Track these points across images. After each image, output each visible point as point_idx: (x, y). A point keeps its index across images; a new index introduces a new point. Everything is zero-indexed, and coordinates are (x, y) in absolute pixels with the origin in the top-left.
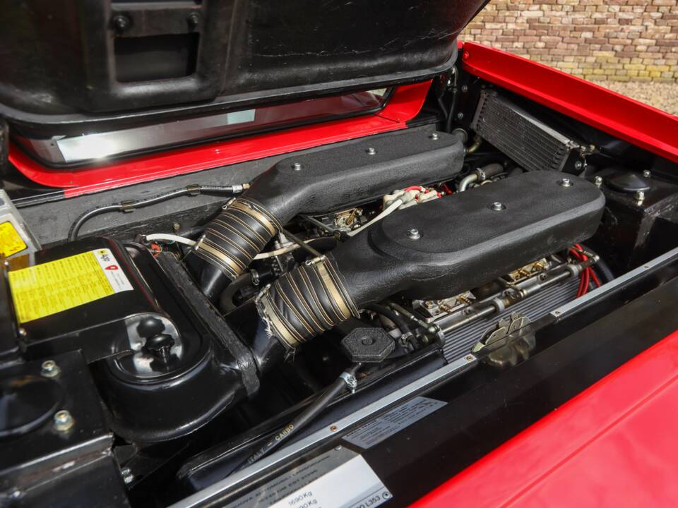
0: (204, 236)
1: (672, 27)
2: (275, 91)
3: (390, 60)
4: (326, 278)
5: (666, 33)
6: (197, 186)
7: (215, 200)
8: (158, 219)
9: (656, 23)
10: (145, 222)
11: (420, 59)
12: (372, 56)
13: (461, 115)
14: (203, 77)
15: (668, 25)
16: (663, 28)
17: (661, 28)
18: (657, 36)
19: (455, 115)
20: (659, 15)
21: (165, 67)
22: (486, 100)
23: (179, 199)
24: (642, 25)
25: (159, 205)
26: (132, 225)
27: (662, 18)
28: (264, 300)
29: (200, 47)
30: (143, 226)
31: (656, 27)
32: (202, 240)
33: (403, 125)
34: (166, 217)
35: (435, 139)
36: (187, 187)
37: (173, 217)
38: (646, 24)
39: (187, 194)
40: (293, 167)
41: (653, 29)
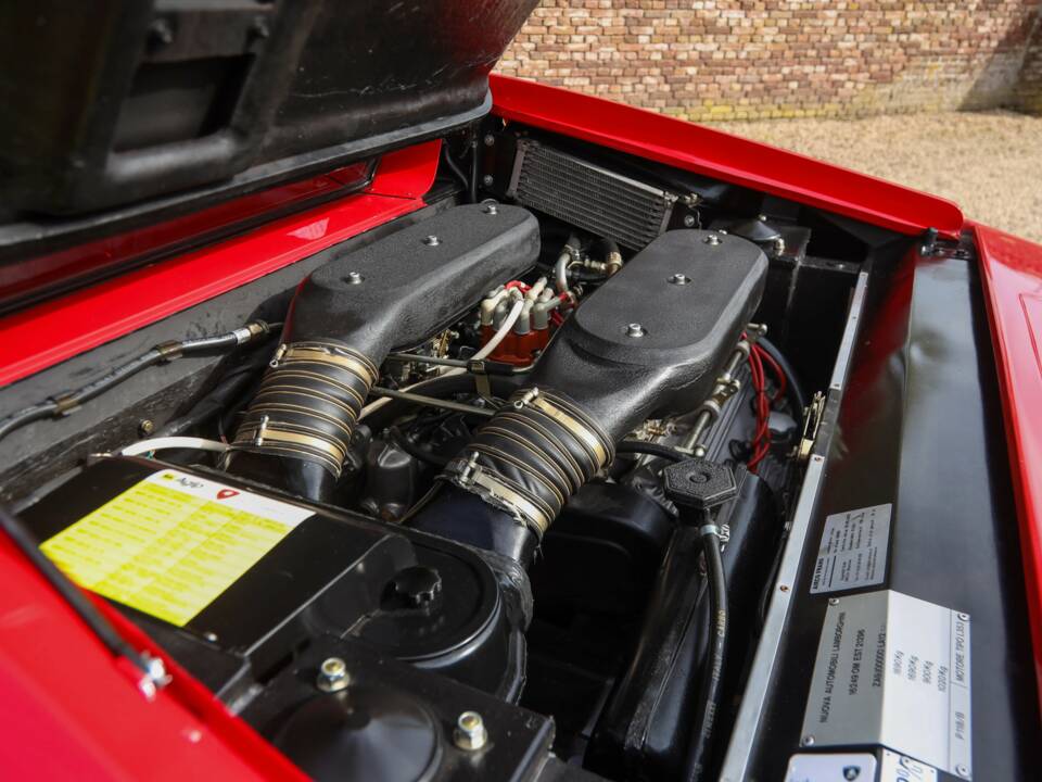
0: (267, 418)
1: (550, 61)
2: (309, 155)
3: (433, 99)
4: (561, 417)
5: (544, 69)
6: (175, 344)
7: (204, 363)
8: (116, 418)
9: (530, 56)
10: (96, 429)
11: (463, 97)
12: (414, 95)
13: (489, 179)
14: (241, 134)
15: (544, 59)
16: (542, 63)
17: (539, 62)
18: (536, 73)
19: (480, 180)
20: (532, 46)
21: (172, 119)
22: (527, 152)
23: (144, 373)
24: (516, 59)
25: (113, 391)
26: (72, 440)
27: (536, 49)
28: (480, 478)
29: (249, 80)
30: (91, 437)
31: (532, 62)
32: (264, 426)
33: (419, 202)
34: (128, 412)
35: (494, 213)
36: (156, 348)
37: (139, 410)
38: (520, 57)
39: (160, 362)
40: (348, 280)
41: (529, 64)
